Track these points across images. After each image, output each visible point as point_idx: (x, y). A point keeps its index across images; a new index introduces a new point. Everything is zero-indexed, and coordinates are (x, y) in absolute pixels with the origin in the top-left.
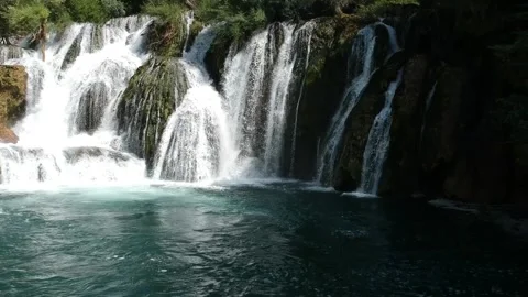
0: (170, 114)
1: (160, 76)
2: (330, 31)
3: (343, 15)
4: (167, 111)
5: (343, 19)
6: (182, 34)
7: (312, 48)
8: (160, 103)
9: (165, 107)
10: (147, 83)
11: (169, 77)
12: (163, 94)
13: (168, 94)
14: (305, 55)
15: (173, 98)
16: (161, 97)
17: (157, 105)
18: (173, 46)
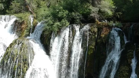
0: (27, 70)
1: (21, 50)
2: (96, 30)
3: (99, 23)
4: (25, 68)
5: (100, 25)
6: (29, 26)
7: (89, 37)
8: (22, 64)
9: (25, 67)
10: (15, 53)
11: (25, 50)
12: (23, 60)
13: (26, 60)
14: (86, 40)
15: (28, 61)
16: (22, 62)
17: (20, 65)
18: (25, 31)
